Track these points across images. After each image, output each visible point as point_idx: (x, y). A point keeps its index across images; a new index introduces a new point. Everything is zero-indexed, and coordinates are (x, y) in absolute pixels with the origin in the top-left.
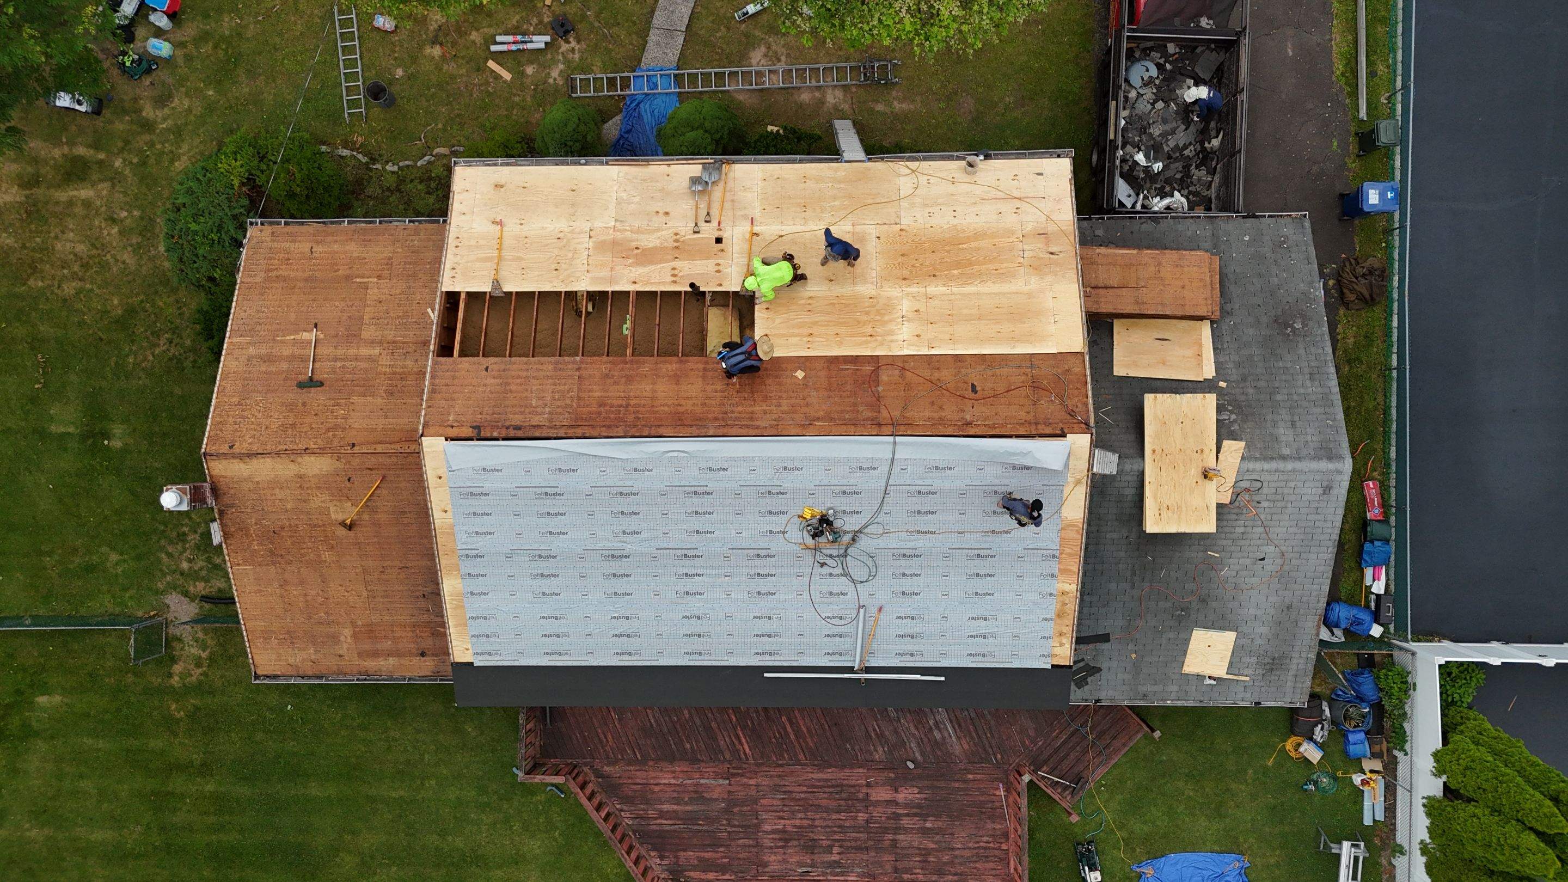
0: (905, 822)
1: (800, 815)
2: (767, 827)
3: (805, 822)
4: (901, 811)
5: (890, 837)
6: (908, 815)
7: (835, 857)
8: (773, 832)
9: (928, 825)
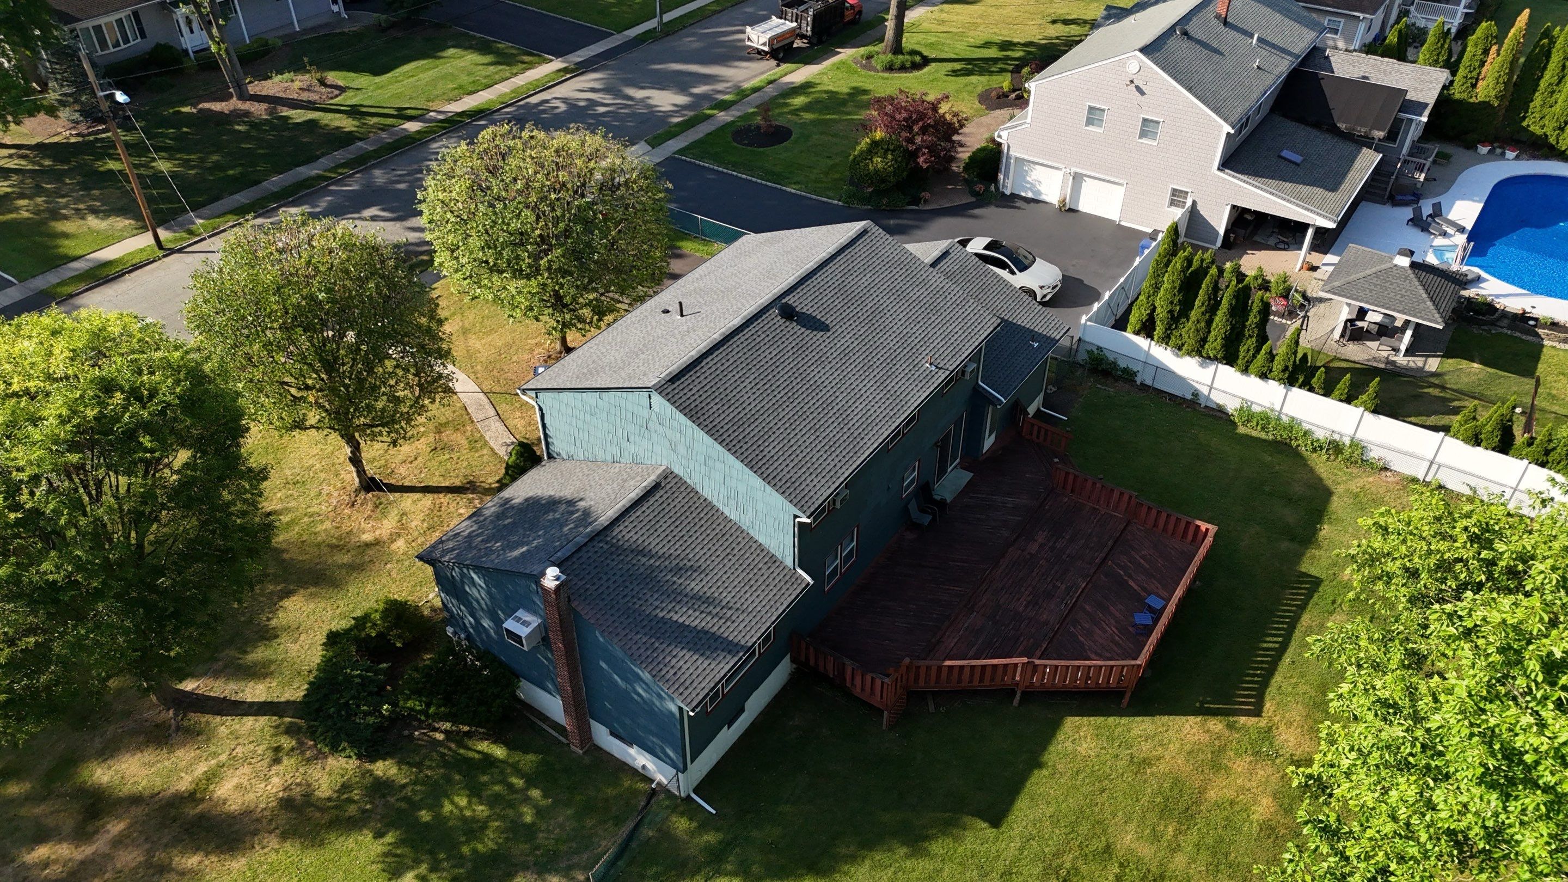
0: (1058, 545)
1: (1023, 590)
2: (1021, 609)
3: (1030, 589)
4: (1050, 544)
5: (1064, 557)
6: (1055, 543)
7: (1063, 587)
8: (1026, 607)
9: (1067, 537)
